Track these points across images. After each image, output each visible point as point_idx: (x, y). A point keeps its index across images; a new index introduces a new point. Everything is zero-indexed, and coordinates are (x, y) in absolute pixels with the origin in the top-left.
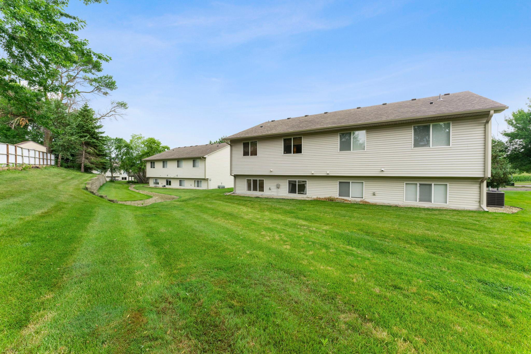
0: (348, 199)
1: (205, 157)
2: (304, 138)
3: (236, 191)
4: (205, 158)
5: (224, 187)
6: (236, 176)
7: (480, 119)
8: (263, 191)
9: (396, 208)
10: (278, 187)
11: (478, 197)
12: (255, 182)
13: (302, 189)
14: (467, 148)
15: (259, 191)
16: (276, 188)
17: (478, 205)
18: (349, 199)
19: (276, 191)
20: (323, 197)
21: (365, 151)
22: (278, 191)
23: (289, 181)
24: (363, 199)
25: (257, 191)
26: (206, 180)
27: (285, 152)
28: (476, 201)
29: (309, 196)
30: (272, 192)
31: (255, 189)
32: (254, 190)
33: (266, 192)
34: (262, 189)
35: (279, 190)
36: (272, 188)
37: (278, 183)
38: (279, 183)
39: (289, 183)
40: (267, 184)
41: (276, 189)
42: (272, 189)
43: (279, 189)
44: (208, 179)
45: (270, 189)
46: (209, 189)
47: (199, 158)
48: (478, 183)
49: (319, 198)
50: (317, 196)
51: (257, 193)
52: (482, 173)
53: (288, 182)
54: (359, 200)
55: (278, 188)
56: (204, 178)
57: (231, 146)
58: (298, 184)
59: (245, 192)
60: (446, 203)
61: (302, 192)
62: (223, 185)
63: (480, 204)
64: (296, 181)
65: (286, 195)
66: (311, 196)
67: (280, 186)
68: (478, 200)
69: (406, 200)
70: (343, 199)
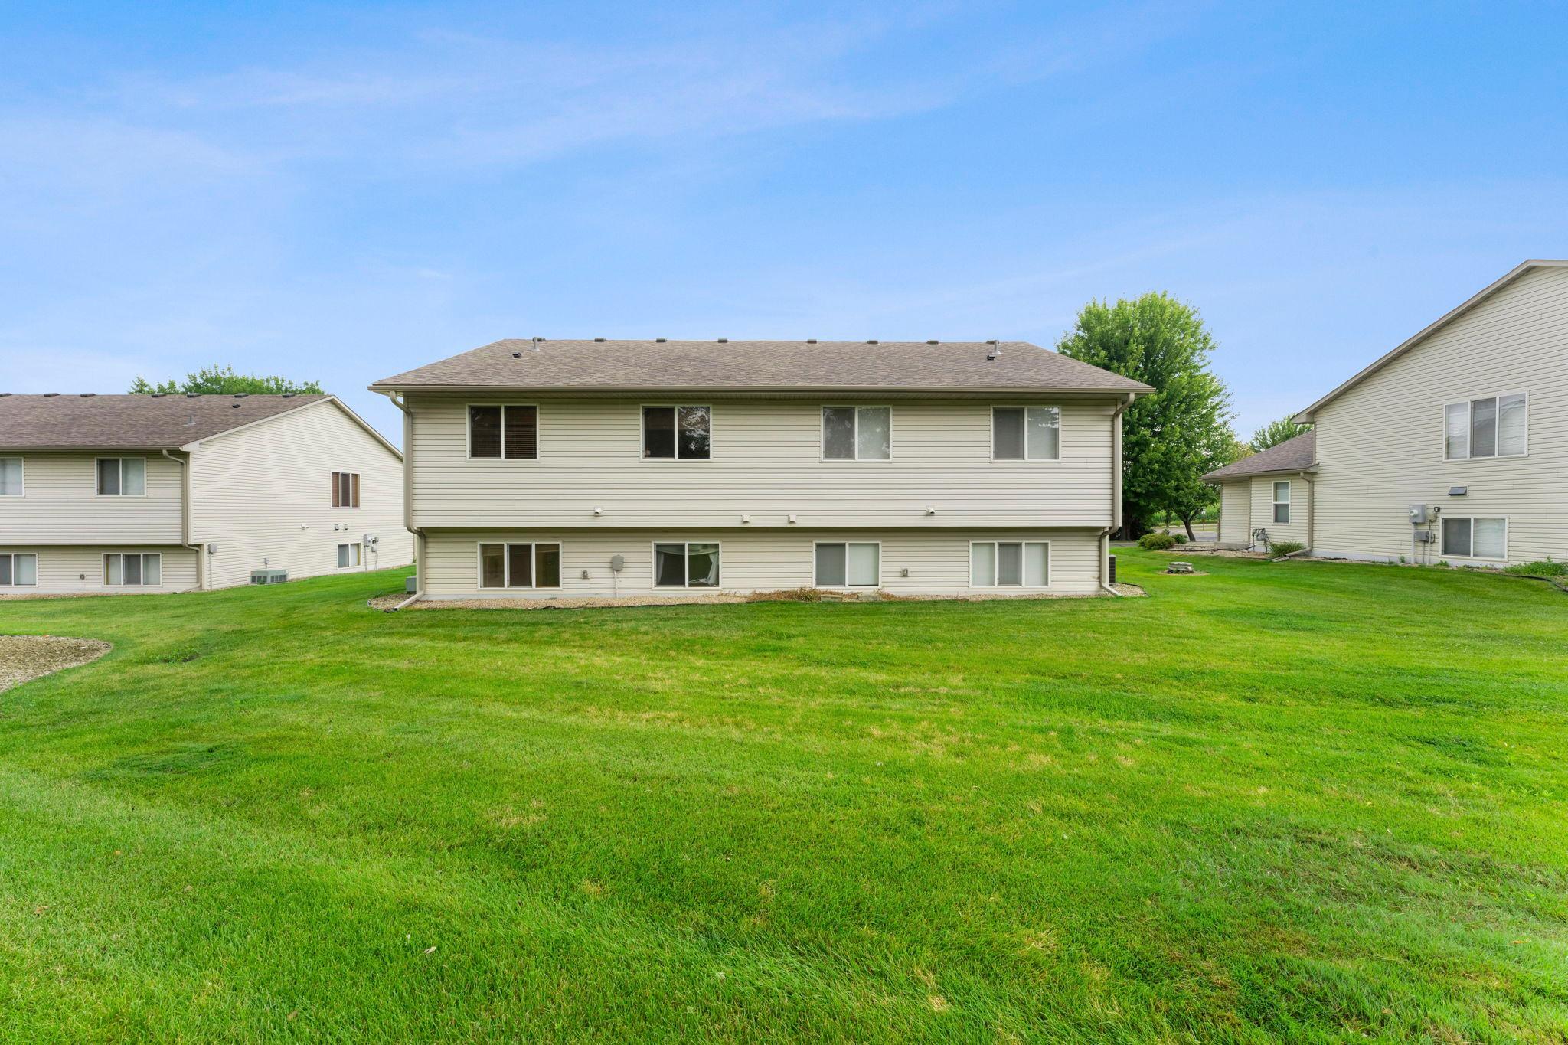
0: (841, 592)
1: (184, 448)
2: (715, 412)
3: (429, 592)
4: (186, 455)
5: (282, 578)
6: (426, 535)
7: (1107, 408)
8: (556, 583)
9: (956, 603)
10: (616, 567)
11: (1097, 569)
12: (520, 554)
13: (703, 569)
14: (1084, 465)
15: (538, 585)
16: (608, 570)
17: (1097, 583)
18: (845, 590)
19: (611, 581)
20: (772, 591)
21: (891, 460)
22: (617, 581)
23: (658, 546)
24: (880, 587)
25: (530, 584)
26: (185, 550)
27: (649, 452)
28: (1094, 577)
29: (726, 591)
30: (592, 586)
31: (520, 578)
32: (514, 582)
33: (566, 586)
34: (550, 576)
35: (621, 578)
36: (593, 570)
37: (616, 554)
38: (621, 555)
39: (658, 553)
40: (570, 560)
41: (611, 575)
42: (593, 575)
43: (620, 575)
44: (199, 546)
45: (585, 576)
46: (206, 587)
47: (152, 455)
48: (1097, 539)
49: (761, 594)
50: (752, 590)
51: (533, 595)
52: (1109, 518)
53: (653, 549)
54: (868, 591)
55: (618, 571)
56: (179, 542)
57: (408, 414)
58: (689, 556)
59: (473, 592)
60: (1047, 584)
61: (701, 581)
62: (275, 567)
63: (1100, 582)
64: (683, 546)
65: (647, 592)
66: (733, 591)
67: (625, 565)
68: (1097, 574)
69: (973, 584)
70: (831, 593)
